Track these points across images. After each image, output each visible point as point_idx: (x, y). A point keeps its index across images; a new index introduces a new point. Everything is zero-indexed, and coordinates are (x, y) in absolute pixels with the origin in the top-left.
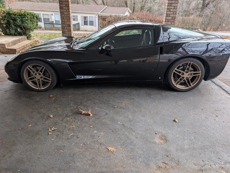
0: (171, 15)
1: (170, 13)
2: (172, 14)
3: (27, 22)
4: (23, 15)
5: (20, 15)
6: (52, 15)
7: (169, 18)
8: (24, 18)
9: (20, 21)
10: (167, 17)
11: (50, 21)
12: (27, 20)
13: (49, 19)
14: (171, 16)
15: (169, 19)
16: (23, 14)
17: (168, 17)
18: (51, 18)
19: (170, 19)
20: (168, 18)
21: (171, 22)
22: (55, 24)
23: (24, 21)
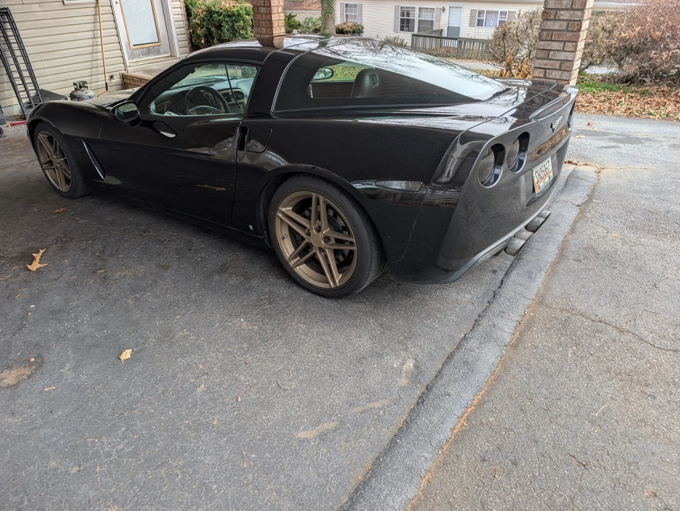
0: (562, 12)
1: (559, 7)
2: (567, 9)
3: (242, 32)
4: (234, 15)
5: (229, 16)
6: (444, 10)
7: (557, 26)
8: (236, 22)
9: (228, 30)
10: (547, 20)
11: (435, 28)
12: (243, 28)
13: (432, 22)
14: (562, 18)
15: (554, 30)
16: (236, 13)
17: (550, 20)
18: (439, 21)
19: (558, 30)
20: (550, 25)
21: (565, 42)
22: (445, 38)
23: (236, 31)
